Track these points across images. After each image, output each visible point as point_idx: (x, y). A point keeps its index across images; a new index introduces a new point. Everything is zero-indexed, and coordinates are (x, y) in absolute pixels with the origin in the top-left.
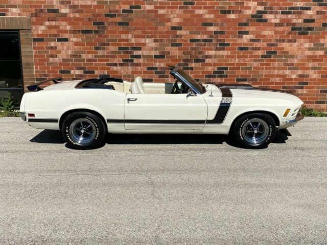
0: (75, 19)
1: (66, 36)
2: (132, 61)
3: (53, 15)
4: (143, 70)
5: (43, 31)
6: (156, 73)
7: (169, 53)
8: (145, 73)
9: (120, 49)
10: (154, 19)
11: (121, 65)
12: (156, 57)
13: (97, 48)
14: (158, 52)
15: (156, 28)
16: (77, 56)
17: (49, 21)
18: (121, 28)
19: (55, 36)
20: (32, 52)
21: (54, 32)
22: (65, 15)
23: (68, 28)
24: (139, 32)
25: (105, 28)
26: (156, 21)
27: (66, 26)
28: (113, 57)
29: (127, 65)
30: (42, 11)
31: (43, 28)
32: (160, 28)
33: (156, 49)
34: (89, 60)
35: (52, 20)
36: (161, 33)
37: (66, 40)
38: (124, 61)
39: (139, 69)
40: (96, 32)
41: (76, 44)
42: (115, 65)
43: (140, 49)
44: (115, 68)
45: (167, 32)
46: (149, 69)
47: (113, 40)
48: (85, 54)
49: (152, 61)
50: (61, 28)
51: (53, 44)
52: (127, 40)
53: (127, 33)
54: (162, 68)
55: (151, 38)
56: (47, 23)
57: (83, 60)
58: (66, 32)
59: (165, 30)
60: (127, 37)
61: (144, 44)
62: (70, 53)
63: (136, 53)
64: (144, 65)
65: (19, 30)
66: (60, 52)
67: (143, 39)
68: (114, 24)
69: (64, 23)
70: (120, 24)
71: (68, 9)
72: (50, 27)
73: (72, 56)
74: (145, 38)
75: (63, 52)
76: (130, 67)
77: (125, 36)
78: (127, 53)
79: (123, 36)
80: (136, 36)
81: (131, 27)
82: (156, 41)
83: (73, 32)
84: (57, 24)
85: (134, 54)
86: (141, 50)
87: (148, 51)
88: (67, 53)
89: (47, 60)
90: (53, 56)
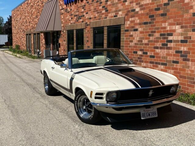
0: (142, 14)
1: (137, 27)
2: (167, 45)
3: (131, 13)
4: (173, 53)
5: (129, 24)
6: (182, 56)
7: (190, 38)
8: (174, 55)
9: (161, 35)
10: (181, 8)
11: (161, 48)
12: (182, 41)
13: (150, 35)
14: (183, 37)
15: (182, 16)
16: (140, 41)
17: (131, 17)
18: (161, 19)
19: (133, 27)
20: (124, 39)
21: (132, 25)
22: (138, 12)
23: (138, 21)
24: (171, 21)
25: (154, 19)
26: (183, 10)
27: (137, 20)
28: (157, 42)
30: (129, 11)
31: (129, 22)
32: (186, 16)
33: (182, 34)
34: (146, 44)
35: (132, 17)
36: (186, 20)
37: (136, 30)
38: (163, 45)
39: (171, 51)
40: (150, 23)
41: (141, 32)
42: (157, 48)
44: (158, 51)
45: (190, 19)
46: (177, 52)
47: (158, 29)
48: (144, 39)
49: (179, 45)
50: (136, 22)
51: (132, 33)
52: (165, 28)
53: (165, 22)
54: (185, 52)
55: (179, 25)
56: (130, 19)
57: (143, 44)
58: (136, 24)
59: (189, 16)
60: (165, 25)
61: (174, 31)
62: (138, 39)
63: (170, 38)
64: (174, 48)
65: (120, 25)
66: (134, 39)
67: (174, 26)
68: (159, 15)
69: (137, 18)
70: (162, 15)
71: (139, 8)
72: (132, 22)
73: (139, 41)
75: (135, 39)
76: (165, 50)
77: (164, 24)
78: (164, 38)
79: (163, 25)
80: (170, 24)
81: (167, 17)
82: (182, 27)
83: (140, 24)
84: (133, 20)
85: (169, 39)
86: (172, 35)
87: (177, 37)
88: (136, 39)
89: (129, 44)
90: (131, 41)
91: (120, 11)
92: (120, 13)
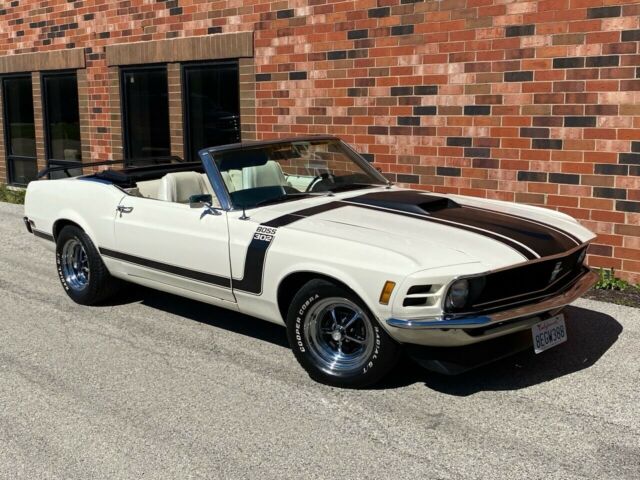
0: (320, 27)
1: (302, 67)
2: (417, 121)
3: (285, 22)
4: (439, 144)
5: (272, 58)
6: (469, 153)
7: (499, 99)
8: (443, 152)
9: (395, 92)
10: (466, 12)
11: (395, 131)
12: (470, 110)
13: (353, 93)
14: (473, 97)
15: (471, 35)
16: (318, 110)
17: (279, 36)
18: (397, 41)
19: (287, 67)
20: (253, 103)
21: (285, 59)
22: (303, 20)
23: (307, 49)
24: (432, 49)
25: (367, 44)
26: (471, 15)
27: (303, 44)
28: (381, 112)
29: (407, 133)
30: (269, 16)
31: (269, 52)
32: (481, 35)
33: (469, 90)
34: (338, 120)
35: (284, 35)
36: (482, 46)
37: (303, 76)
38: (402, 121)
39: (430, 141)
40: (352, 54)
41: (319, 84)
42: (382, 131)
43: (432, 91)
44: (382, 139)
45: (497, 44)
46: (452, 142)
47: (381, 72)
48: (331, 106)
49: (458, 122)
50: (297, 50)
51: (283, 86)
52: (408, 70)
53: (408, 52)
54: (480, 141)
55: (458, 60)
56: (276, 42)
57: (328, 120)
58: (302, 57)
59: (492, 36)
60: (409, 62)
61: (443, 79)
62: (308, 105)
63: (427, 101)
64: (443, 131)
65: (237, 59)
66: (293, 103)
67: (441, 65)
68: (385, 31)
69: (301, 39)
70: (397, 31)
71: (307, 8)
72: (280, 50)
73: (312, 111)
74: (445, 61)
75: (298, 102)
76: (412, 138)
77: (404, 59)
78: (408, 102)
79: (402, 62)
80: (428, 60)
81: (416, 36)
82: (469, 69)
83: (314, 57)
84: (291, 43)
85: (422, 105)
86: (435, 93)
87: (451, 97)
88: (303, 104)
89: (275, 120)
90: (283, 111)
91: (232, 12)
92: (234, 20)
